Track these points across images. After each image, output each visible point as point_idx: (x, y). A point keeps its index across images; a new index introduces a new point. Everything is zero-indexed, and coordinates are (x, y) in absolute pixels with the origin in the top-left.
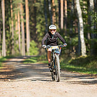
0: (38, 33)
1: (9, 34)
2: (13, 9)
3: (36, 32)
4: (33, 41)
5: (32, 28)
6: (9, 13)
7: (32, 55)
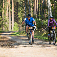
0: (19, 18)
1: (2, 18)
2: (4, 3)
3: (18, 18)
4: (16, 23)
5: (15, 15)
6: (2, 5)
7: (15, 31)
